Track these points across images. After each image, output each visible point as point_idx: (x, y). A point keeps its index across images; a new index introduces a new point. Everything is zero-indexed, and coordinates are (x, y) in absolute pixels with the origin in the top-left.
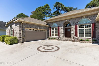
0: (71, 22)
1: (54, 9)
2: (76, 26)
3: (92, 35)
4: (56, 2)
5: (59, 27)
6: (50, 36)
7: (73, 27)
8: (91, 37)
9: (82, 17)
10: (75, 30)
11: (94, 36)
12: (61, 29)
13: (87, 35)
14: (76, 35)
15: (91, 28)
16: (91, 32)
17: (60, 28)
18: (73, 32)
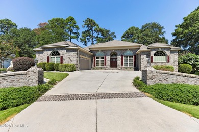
0: (118, 52)
1: (83, 27)
2: (122, 56)
3: (133, 64)
4: (88, 19)
5: (105, 56)
6: (95, 66)
7: (119, 58)
8: (133, 66)
9: (127, 50)
10: (121, 61)
11: (135, 65)
12: (108, 59)
13: (131, 64)
14: (122, 65)
15: (133, 59)
16: (133, 63)
17: (107, 57)
18: (119, 62)
